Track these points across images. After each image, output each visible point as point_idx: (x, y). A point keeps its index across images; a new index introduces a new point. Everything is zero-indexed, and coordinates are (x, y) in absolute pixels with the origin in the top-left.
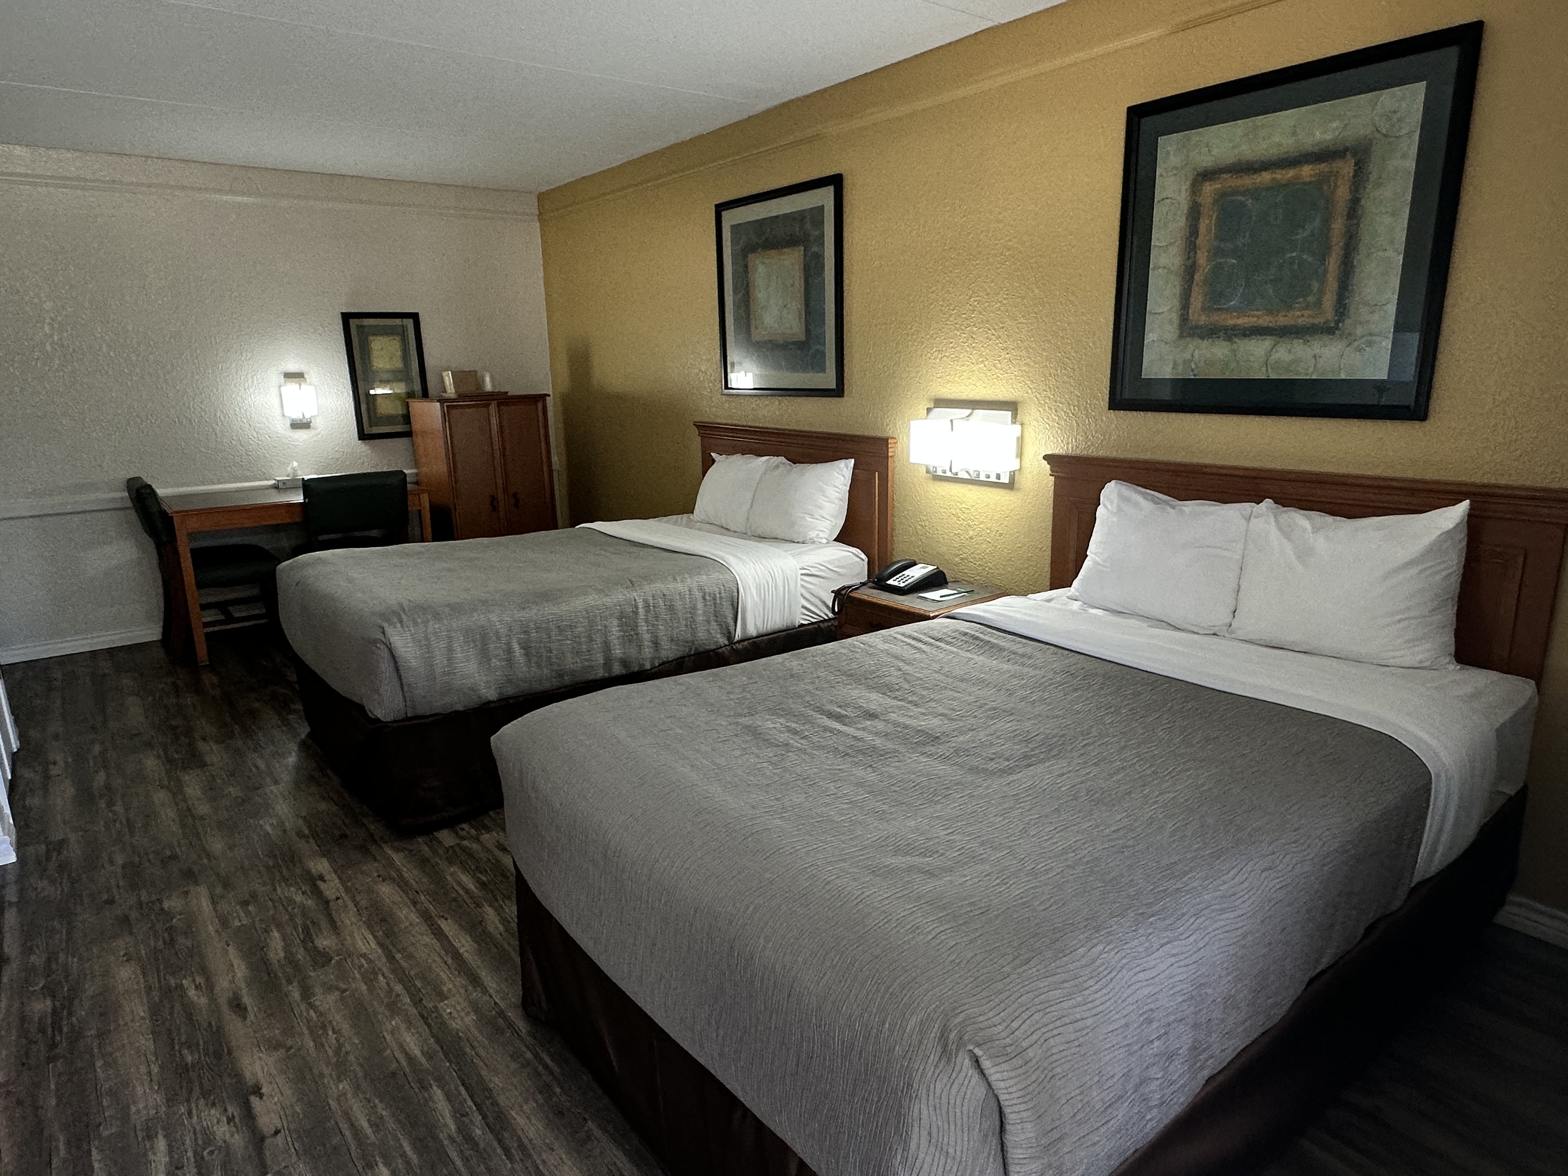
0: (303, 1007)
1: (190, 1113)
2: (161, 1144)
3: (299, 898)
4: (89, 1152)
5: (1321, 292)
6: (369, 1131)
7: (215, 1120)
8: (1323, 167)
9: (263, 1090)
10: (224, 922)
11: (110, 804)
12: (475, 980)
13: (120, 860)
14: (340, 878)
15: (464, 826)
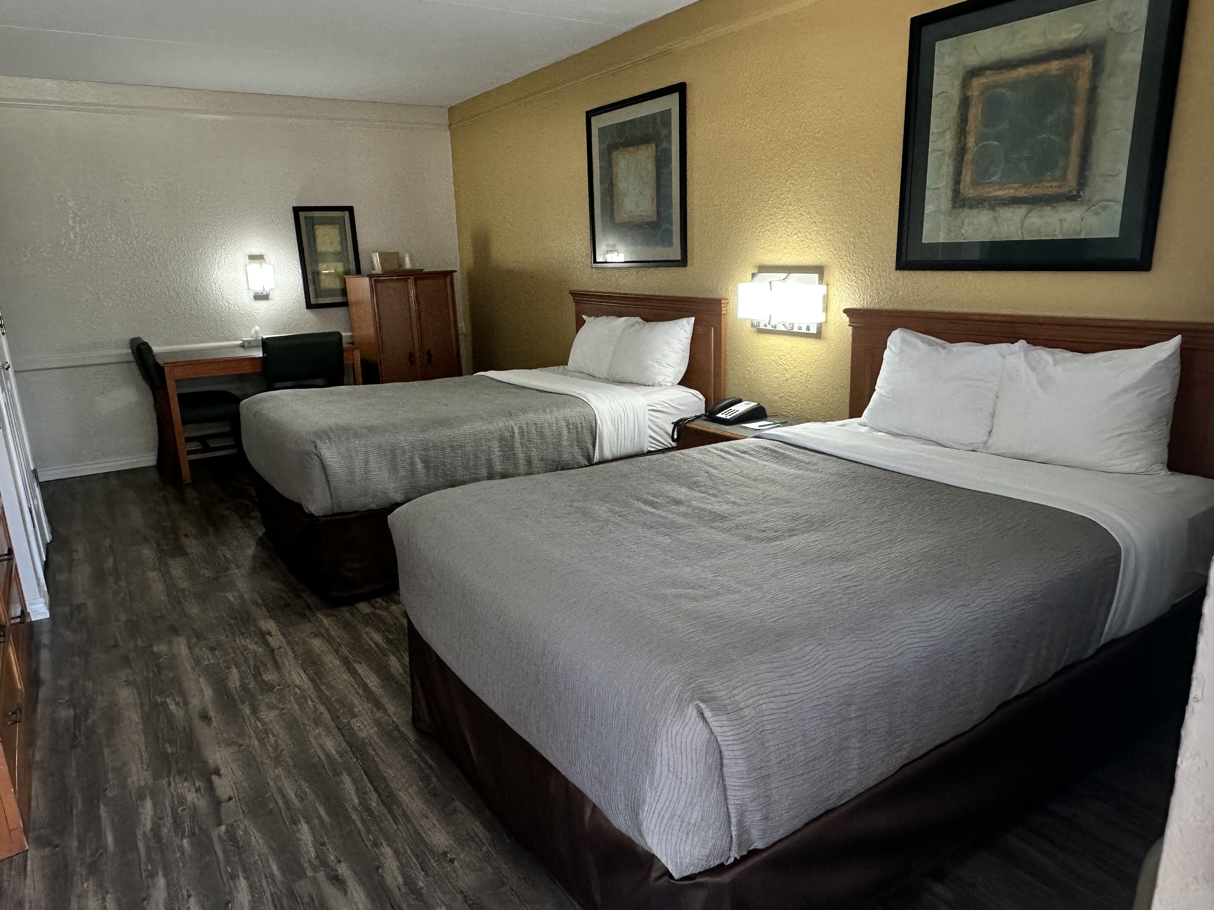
0: (252, 719)
1: (169, 784)
2: (149, 804)
3: (252, 647)
4: (99, 807)
5: (1066, 167)
6: (295, 801)
7: (187, 790)
8: (1067, 62)
9: (222, 772)
10: (197, 662)
11: (117, 579)
12: (378, 705)
13: (123, 617)
14: (282, 634)
15: (379, 600)
